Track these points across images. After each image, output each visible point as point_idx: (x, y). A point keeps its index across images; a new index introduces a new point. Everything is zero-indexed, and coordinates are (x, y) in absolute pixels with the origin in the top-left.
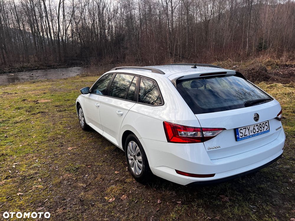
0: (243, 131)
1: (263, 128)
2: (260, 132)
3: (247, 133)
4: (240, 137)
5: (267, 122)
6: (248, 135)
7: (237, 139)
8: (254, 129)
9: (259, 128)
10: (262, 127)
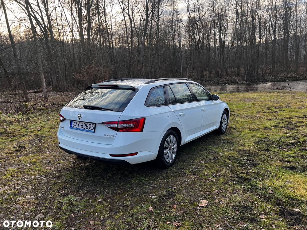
0: (75, 124)
1: (89, 128)
2: (85, 129)
3: (77, 126)
4: (72, 127)
5: (94, 124)
6: (77, 128)
7: (70, 127)
8: (82, 125)
9: (86, 126)
10: (88, 126)
